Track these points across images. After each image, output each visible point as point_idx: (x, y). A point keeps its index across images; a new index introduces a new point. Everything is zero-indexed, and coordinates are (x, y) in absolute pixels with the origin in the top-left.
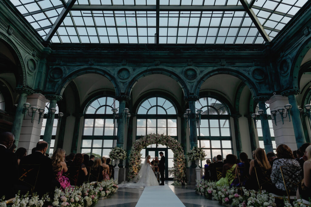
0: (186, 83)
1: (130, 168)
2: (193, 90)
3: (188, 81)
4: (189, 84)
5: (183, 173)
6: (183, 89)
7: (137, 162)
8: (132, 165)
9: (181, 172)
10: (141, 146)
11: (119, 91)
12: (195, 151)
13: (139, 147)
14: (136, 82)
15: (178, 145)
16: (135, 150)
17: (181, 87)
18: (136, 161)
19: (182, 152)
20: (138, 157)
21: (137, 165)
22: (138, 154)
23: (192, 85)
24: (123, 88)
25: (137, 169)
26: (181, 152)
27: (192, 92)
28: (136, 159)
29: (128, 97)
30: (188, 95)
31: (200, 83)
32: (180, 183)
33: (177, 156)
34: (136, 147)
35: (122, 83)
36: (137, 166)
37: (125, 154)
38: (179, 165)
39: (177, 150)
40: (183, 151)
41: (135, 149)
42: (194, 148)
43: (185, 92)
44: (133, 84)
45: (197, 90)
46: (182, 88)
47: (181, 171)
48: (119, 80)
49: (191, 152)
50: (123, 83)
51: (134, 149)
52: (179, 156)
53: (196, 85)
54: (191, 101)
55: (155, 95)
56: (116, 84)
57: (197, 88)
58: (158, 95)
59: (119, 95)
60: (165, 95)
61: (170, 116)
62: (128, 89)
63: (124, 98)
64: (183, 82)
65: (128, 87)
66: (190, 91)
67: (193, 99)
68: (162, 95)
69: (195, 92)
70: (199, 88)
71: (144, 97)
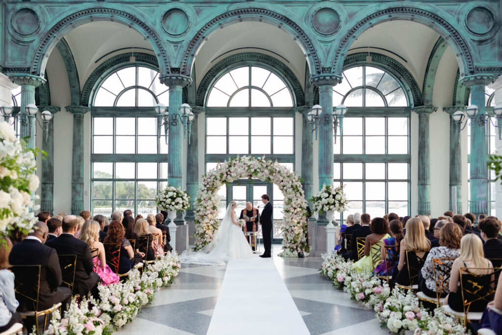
0: (314, 44)
1: (198, 224)
2: (329, 60)
3: (319, 38)
4: (322, 45)
5: (302, 234)
6: (307, 58)
7: (211, 213)
8: (200, 220)
9: (297, 233)
10: (218, 182)
11: (168, 64)
12: (327, 195)
13: (213, 184)
14: (204, 42)
15: (294, 180)
16: (205, 191)
17: (305, 52)
18: (208, 212)
19: (301, 194)
20: (213, 204)
21: (210, 220)
22: (213, 198)
23: (329, 47)
24: (176, 55)
25: (211, 227)
26: (298, 195)
27: (328, 65)
28: (208, 208)
29: (187, 79)
30: (319, 73)
31: (346, 44)
32: (296, 253)
33: (291, 201)
34: (208, 184)
35: (172, 45)
36: (212, 222)
37: (187, 200)
38: (293, 220)
39: (291, 190)
40: (303, 192)
41: (206, 188)
42: (324, 188)
43: (312, 64)
44: (197, 48)
45: (338, 61)
46: (305, 56)
47: (298, 230)
48: (164, 38)
49: (319, 196)
50: (176, 43)
51: (203, 189)
52: (295, 203)
53: (337, 48)
54: (324, 87)
55: (246, 61)
56: (159, 48)
57: (339, 54)
58: (252, 60)
59: (168, 73)
60: (269, 62)
61: (279, 111)
62: (185, 58)
63: (179, 81)
64: (308, 42)
65: (186, 55)
66: (324, 62)
67: (329, 82)
68: (261, 62)
69: (334, 66)
70: (343, 55)
71: (222, 67)
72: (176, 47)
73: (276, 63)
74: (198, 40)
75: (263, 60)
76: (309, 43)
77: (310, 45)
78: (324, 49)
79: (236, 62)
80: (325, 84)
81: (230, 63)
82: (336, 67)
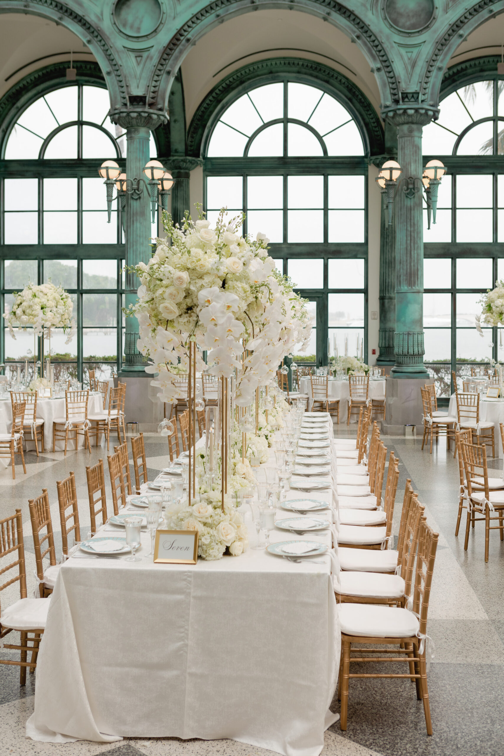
0: (388, 50)
2: (416, 78)
3: (397, 38)
4: (403, 51)
6: (376, 75)
11: (124, 89)
14: (190, 49)
17: (372, 65)
23: (414, 55)
24: (138, 72)
27: (413, 88)
29: (158, 115)
30: (397, 102)
31: (446, 49)
35: (132, 55)
43: (384, 85)
44: (177, 58)
45: (432, 80)
46: (372, 71)
48: (118, 42)
50: (139, 53)
53: (429, 57)
54: (405, 127)
55: (277, 72)
56: (109, 60)
57: (433, 68)
58: (289, 72)
59: (125, 105)
60: (320, 75)
61: (339, 163)
62: (156, 78)
63: (143, 120)
64: (377, 46)
65: (158, 72)
66: (405, 82)
67: (415, 119)
68: (306, 74)
69: (425, 89)
70: (440, 69)
71: (234, 85)
72: (139, 59)
73: (333, 76)
74: (178, 45)
75: (308, 71)
76: (379, 48)
77: (380, 51)
78: (406, 58)
79: (258, 76)
80: (408, 123)
81: (248, 76)
82: (427, 90)
